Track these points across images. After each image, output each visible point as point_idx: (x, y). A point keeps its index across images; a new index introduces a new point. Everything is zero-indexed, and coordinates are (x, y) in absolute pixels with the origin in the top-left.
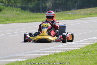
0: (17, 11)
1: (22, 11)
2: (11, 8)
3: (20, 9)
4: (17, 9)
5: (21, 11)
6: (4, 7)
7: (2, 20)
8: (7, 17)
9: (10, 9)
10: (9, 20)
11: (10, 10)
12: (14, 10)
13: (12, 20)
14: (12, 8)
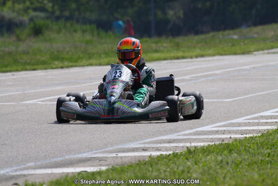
0: (84, 32)
1: (98, 34)
2: (68, 25)
3: (94, 26)
4: (85, 27)
5: (95, 33)
6: (49, 22)
7: (43, 59)
8: (58, 51)
9: (65, 27)
10: (63, 59)
11: (64, 31)
12: (76, 31)
13: (70, 60)
14: (72, 25)
